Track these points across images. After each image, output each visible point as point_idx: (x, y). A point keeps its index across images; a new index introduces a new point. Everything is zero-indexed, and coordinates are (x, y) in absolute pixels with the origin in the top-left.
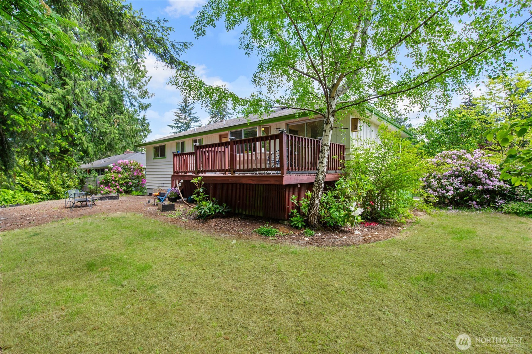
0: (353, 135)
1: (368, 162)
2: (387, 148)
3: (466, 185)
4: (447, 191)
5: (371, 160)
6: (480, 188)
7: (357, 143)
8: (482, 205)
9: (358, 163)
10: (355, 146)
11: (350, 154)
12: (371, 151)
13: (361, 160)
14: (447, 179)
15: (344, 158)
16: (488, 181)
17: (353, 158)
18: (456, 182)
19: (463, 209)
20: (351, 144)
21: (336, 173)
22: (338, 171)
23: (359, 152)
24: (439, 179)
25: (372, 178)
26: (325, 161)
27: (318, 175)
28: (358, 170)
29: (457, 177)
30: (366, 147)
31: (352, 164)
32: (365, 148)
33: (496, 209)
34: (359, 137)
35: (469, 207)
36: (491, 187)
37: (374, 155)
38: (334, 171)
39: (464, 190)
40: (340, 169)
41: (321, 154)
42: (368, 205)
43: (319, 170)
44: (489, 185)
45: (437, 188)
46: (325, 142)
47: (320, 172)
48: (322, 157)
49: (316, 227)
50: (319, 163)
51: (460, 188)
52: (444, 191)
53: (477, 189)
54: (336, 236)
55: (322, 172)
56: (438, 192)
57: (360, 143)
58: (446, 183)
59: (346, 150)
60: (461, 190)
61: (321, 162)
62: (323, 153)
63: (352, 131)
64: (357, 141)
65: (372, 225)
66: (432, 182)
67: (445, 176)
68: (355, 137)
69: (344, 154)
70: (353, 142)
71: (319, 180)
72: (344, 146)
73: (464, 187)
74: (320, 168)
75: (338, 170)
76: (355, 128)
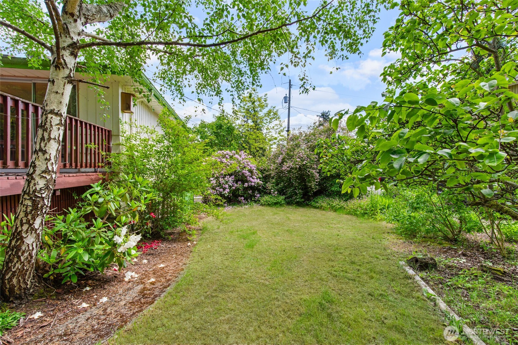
0: (125, 117)
1: (147, 157)
2: (171, 140)
3: (237, 183)
4: (224, 189)
5: (151, 154)
6: (246, 185)
7: (131, 129)
8: (247, 200)
9: (131, 157)
10: (127, 133)
11: (119, 144)
12: (150, 143)
13: (136, 153)
14: (224, 178)
15: (109, 150)
16: (251, 179)
17: (124, 150)
18: (231, 179)
19: (234, 205)
20: (121, 130)
21: (96, 172)
22: (99, 170)
23: (134, 142)
24: (217, 178)
25: (152, 180)
26: (53, 148)
27: (33, 178)
28: (132, 167)
29: (230, 175)
30: (144, 136)
31: (124, 159)
32: (143, 138)
33: (255, 202)
34: (133, 121)
35: (239, 202)
36: (253, 184)
37: (154, 148)
38: (92, 169)
39: (236, 187)
40: (102, 167)
41: (40, 132)
42: (147, 219)
43: (35, 167)
44: (252, 182)
45: (216, 186)
46: (53, 106)
47: (38, 172)
48: (43, 139)
49: (32, 295)
50: (36, 152)
51: (233, 186)
52: (222, 189)
53: (245, 186)
54: (85, 305)
55: (44, 172)
56: (217, 191)
57: (134, 130)
58: (223, 181)
59: (113, 138)
60: (234, 188)
61: (41, 150)
62: (45, 130)
63: (123, 111)
64: (131, 127)
65: (154, 247)
66: (212, 181)
67: (222, 174)
68: (128, 120)
69: (109, 143)
70: (125, 128)
71: (34, 191)
72: (109, 131)
73: (236, 185)
74: (37, 163)
75: (99, 167)
76: (127, 107)
